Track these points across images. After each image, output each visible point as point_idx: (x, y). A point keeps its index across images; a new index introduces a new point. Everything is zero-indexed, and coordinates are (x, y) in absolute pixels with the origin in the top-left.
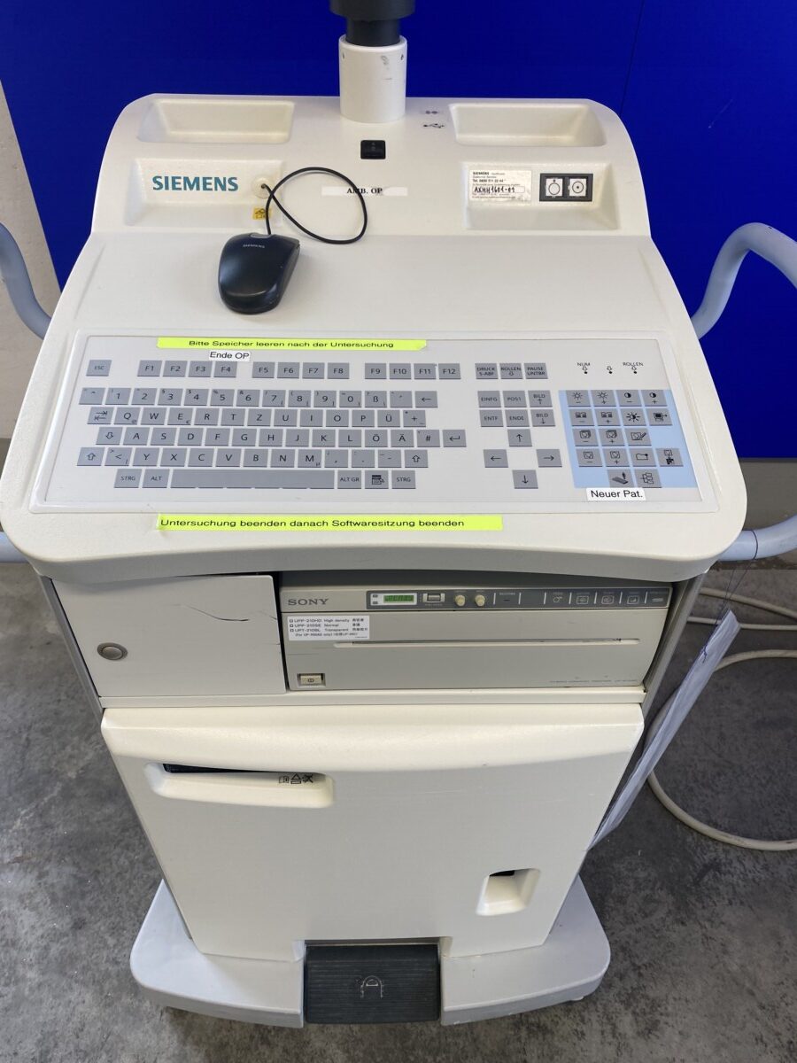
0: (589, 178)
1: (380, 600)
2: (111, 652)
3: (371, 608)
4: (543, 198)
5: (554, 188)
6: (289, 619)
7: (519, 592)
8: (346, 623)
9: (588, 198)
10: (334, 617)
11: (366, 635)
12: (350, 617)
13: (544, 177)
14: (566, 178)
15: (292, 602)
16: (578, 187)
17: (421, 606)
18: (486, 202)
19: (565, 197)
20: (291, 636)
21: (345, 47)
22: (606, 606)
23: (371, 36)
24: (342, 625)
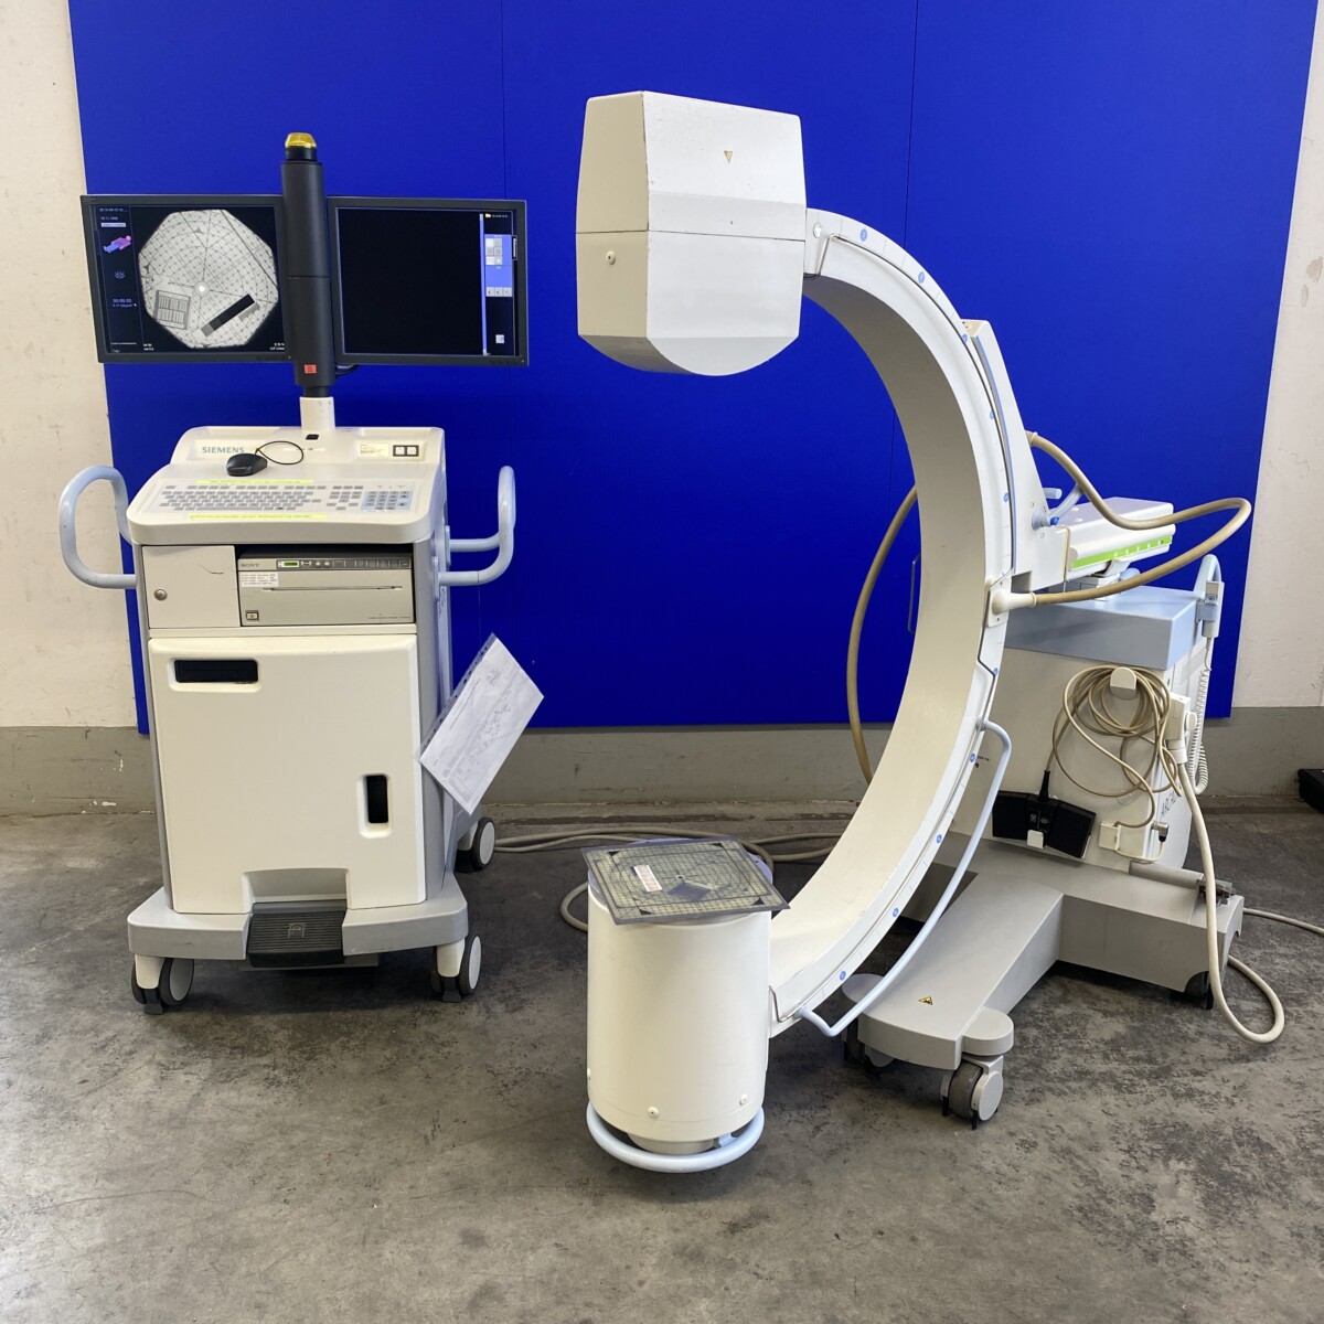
0: (417, 447)
1: (282, 564)
2: (160, 597)
3: (279, 569)
4: (395, 455)
5: (400, 451)
6: (241, 574)
7: (343, 561)
8: (267, 576)
9: (417, 455)
10: (262, 573)
11: (276, 585)
12: (269, 573)
13: (395, 447)
14: (406, 447)
15: (243, 565)
16: (411, 451)
17: (301, 569)
18: (366, 455)
19: (406, 455)
20: (242, 585)
21: (301, 399)
22: (383, 569)
23: (314, 393)
24: (265, 578)
